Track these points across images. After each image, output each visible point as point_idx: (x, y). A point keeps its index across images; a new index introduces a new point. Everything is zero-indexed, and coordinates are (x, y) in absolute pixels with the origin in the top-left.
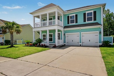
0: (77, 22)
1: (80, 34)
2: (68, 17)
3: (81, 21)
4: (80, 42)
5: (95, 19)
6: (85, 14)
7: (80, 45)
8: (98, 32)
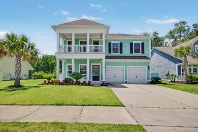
0: (121, 52)
1: (126, 67)
2: (110, 44)
3: (126, 51)
4: (126, 79)
5: (143, 52)
6: (131, 44)
7: (126, 82)
8: (146, 67)
